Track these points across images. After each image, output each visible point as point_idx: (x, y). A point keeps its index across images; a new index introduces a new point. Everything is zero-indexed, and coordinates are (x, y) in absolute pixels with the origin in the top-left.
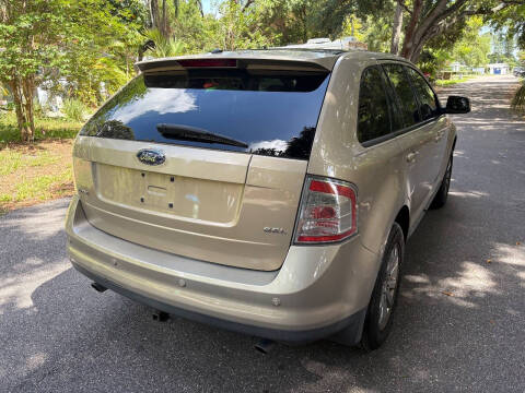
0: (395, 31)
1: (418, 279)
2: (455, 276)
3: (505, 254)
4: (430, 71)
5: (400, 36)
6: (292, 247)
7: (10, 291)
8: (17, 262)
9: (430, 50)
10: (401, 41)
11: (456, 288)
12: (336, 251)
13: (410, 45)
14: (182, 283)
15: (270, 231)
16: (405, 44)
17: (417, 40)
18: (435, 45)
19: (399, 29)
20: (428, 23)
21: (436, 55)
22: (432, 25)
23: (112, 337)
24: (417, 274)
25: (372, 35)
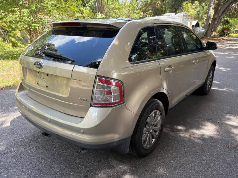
0: (209, 10)
1: (180, 127)
2: (198, 128)
3: (229, 119)
4: (228, 29)
5: (212, 12)
6: (91, 108)
7: (4, 119)
8: (11, 107)
9: (228, 19)
10: (212, 14)
11: (196, 134)
12: (110, 110)
13: (216, 16)
14: (49, 120)
15: (82, 100)
16: (214, 16)
17: (220, 14)
18: (231, 17)
19: (211, 9)
20: (226, 6)
21: (231, 21)
22: (228, 6)
23: (35, 141)
24: (179, 125)
25: (199, 11)
